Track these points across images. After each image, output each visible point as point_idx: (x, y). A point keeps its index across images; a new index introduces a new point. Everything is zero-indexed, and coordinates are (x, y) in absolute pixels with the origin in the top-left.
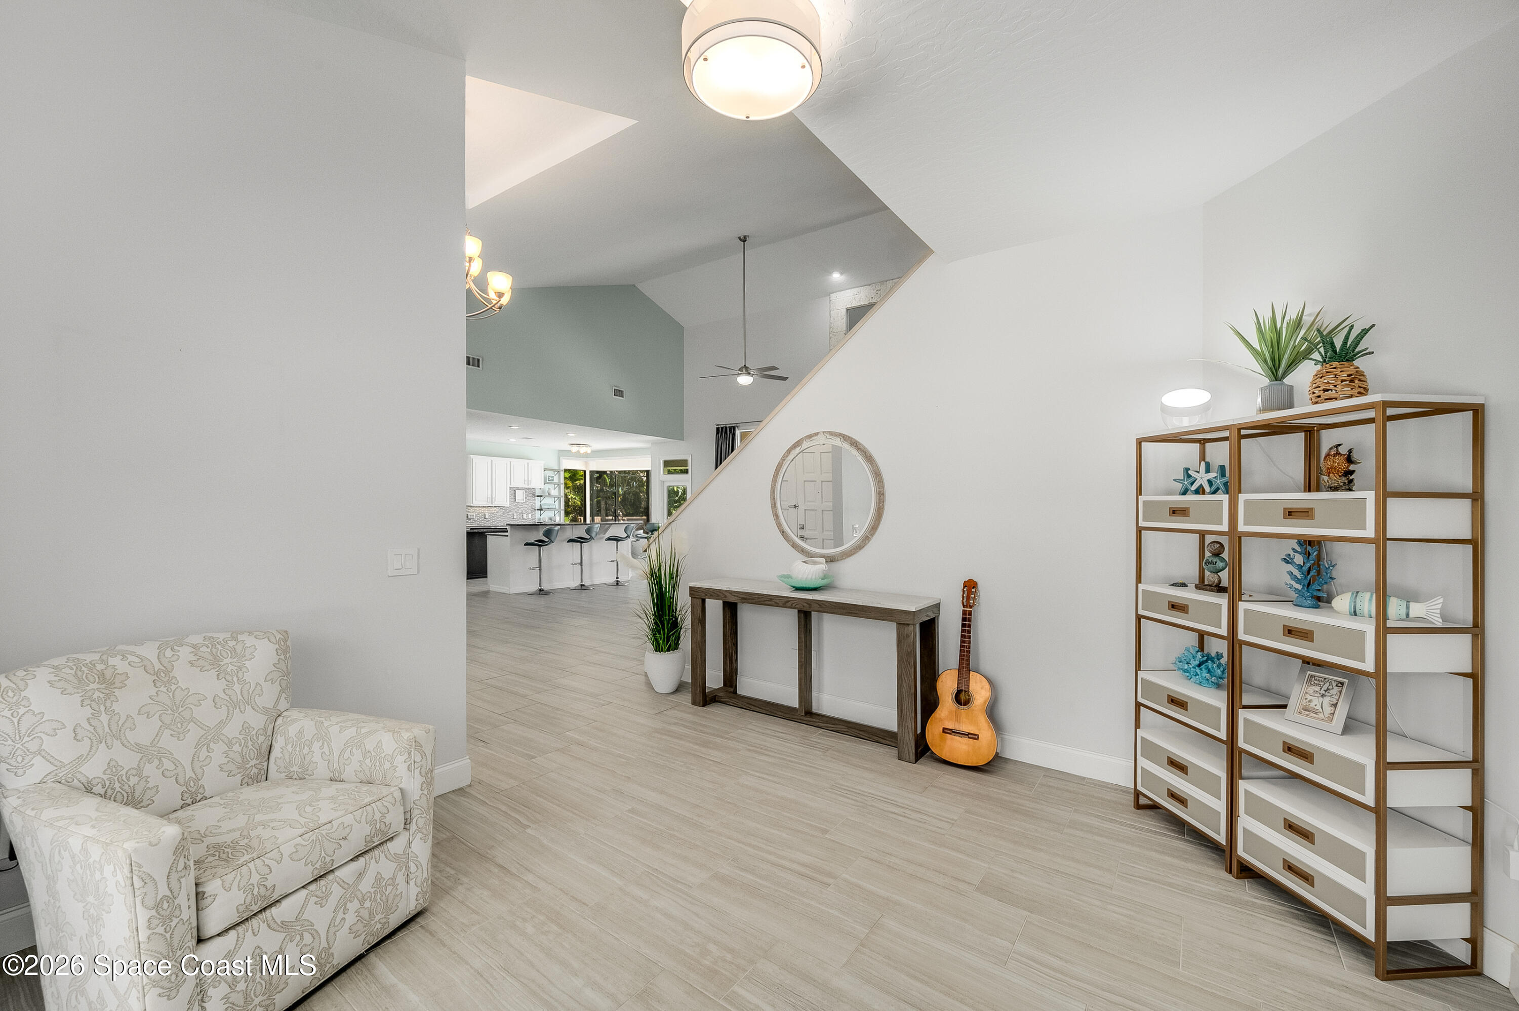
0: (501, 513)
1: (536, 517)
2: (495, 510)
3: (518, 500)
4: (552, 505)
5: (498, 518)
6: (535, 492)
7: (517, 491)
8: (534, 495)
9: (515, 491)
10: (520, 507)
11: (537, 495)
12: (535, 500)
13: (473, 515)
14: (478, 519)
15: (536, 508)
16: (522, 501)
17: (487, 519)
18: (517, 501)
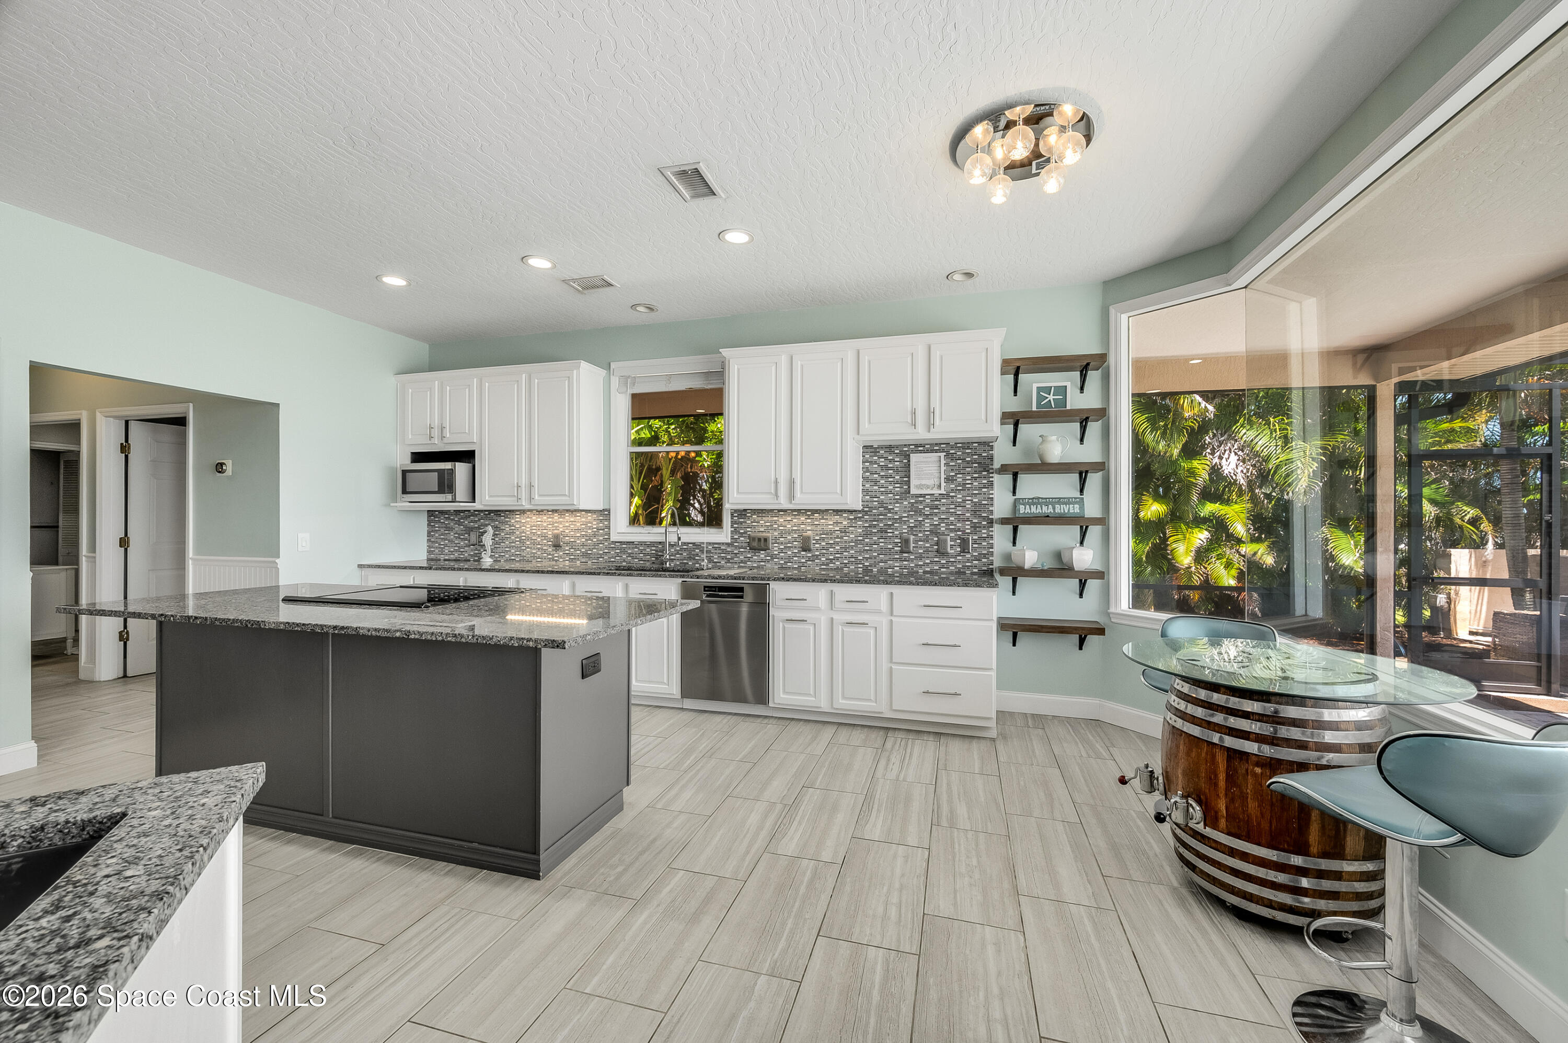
0: (858, 530)
1: (995, 550)
2: (837, 523)
3: (919, 487)
4: (1067, 501)
5: (846, 549)
6: (991, 458)
7: (914, 458)
8: (985, 466)
9: (908, 457)
10: (927, 511)
11: (997, 465)
12: (991, 485)
13: (766, 540)
14: (781, 551)
15: (997, 515)
16: (936, 492)
17: (809, 550)
18: (913, 491)
